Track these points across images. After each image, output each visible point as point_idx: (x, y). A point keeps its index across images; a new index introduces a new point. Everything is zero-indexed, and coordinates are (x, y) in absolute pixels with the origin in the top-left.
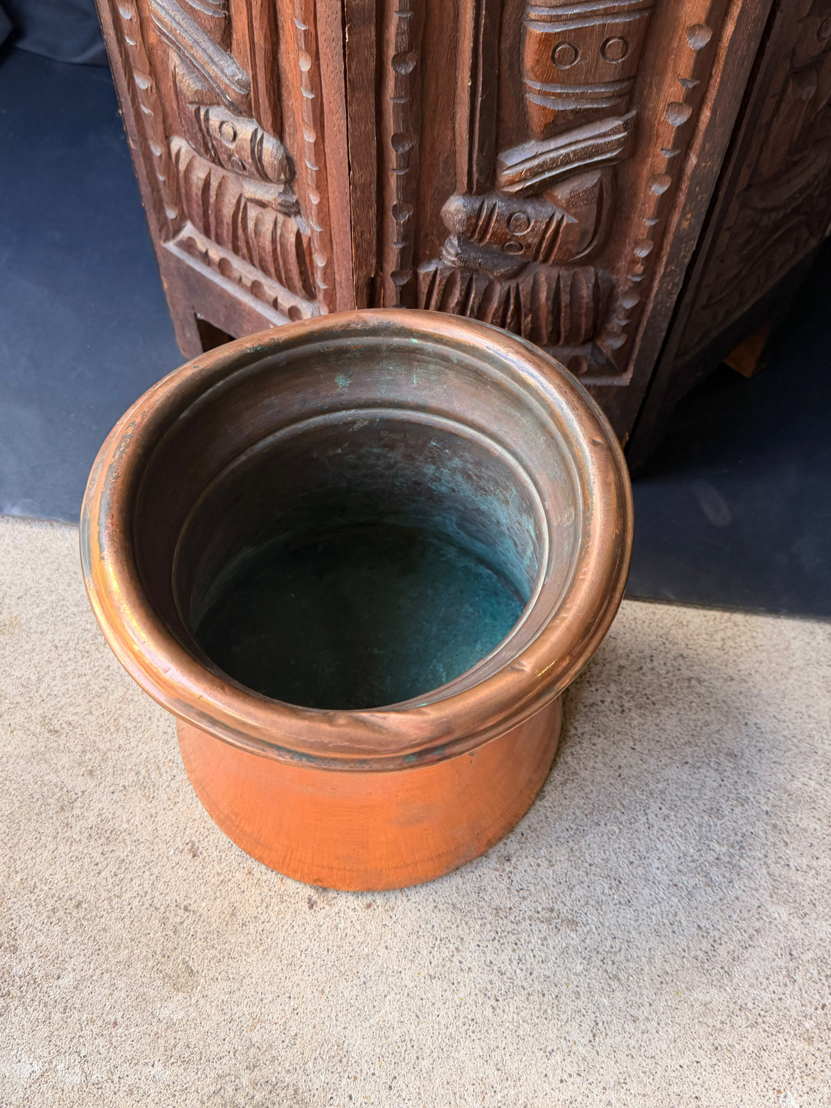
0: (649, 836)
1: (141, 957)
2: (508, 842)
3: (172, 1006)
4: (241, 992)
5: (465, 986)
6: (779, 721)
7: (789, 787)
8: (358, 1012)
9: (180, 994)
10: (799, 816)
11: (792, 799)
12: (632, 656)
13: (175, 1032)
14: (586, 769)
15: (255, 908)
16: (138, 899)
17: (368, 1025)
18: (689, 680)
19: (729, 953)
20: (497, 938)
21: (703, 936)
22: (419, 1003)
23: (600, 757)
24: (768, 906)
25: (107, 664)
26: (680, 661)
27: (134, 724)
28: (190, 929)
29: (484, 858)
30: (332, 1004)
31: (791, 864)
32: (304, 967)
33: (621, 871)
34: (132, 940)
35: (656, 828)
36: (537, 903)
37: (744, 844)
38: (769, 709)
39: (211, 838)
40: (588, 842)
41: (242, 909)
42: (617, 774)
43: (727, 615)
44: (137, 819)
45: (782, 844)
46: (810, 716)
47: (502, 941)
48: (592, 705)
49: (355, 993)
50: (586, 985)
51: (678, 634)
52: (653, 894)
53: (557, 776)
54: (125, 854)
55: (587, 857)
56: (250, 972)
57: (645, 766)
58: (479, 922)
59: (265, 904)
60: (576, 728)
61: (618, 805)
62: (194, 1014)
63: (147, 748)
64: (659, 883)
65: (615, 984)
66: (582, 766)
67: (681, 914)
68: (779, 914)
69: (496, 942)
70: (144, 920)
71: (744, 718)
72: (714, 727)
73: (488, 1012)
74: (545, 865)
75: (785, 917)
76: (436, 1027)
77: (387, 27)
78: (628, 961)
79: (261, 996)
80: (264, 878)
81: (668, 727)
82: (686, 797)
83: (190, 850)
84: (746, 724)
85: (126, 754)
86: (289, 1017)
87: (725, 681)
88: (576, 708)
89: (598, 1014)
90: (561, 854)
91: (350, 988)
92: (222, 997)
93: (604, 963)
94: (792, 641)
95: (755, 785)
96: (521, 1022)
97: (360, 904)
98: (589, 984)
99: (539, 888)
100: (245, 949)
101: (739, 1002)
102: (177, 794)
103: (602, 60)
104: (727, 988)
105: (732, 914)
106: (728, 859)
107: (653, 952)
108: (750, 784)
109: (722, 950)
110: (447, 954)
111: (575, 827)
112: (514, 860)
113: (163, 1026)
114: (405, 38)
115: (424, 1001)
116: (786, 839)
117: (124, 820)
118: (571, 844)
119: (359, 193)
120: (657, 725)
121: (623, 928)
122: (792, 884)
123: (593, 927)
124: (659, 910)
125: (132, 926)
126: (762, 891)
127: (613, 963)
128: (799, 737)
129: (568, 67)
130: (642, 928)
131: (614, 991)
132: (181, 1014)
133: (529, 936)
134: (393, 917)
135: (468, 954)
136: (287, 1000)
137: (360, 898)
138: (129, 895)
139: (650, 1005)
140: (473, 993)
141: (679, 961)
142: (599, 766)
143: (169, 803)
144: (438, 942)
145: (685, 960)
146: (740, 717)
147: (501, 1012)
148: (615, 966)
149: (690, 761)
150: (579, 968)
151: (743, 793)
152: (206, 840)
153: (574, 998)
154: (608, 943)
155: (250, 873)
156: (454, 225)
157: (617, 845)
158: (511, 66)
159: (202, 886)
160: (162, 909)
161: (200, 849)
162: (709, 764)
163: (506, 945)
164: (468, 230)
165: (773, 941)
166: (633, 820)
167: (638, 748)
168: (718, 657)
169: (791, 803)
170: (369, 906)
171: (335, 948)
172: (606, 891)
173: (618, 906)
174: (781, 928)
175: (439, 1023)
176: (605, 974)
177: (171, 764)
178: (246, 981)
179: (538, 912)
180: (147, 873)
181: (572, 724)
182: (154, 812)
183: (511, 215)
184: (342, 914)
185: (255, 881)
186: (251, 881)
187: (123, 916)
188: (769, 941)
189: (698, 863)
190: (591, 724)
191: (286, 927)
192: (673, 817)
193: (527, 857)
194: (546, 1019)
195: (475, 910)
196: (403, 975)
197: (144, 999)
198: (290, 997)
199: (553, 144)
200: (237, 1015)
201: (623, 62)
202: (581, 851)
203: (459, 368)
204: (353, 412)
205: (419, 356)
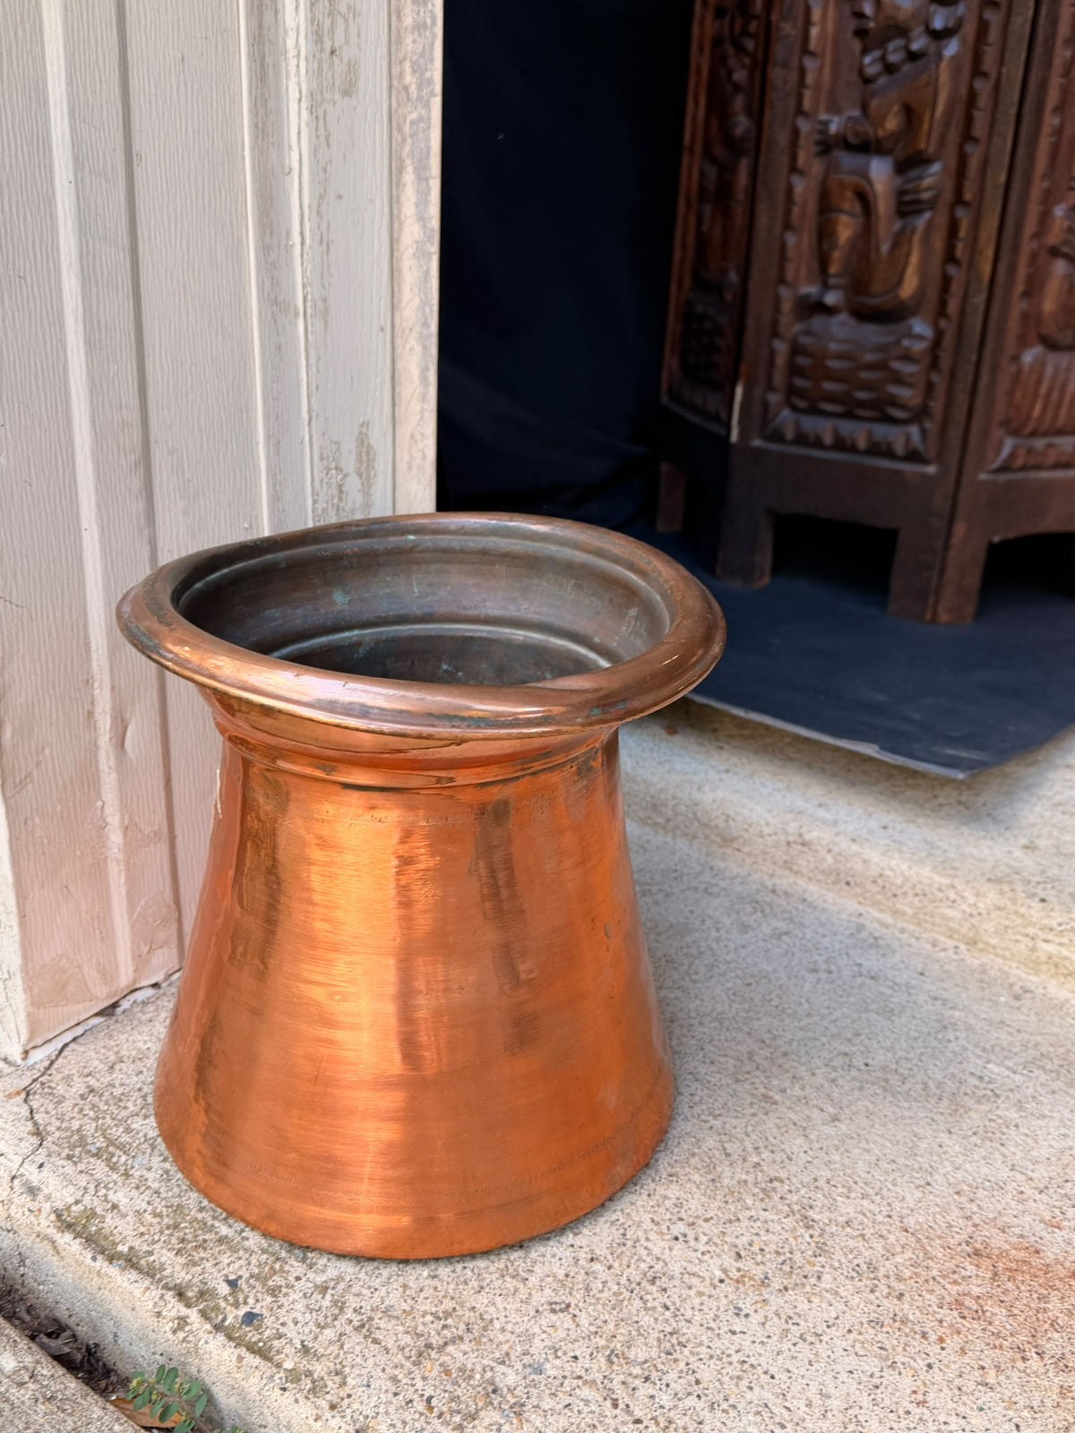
203: (462, 556)
204: (356, 632)
205: (416, 555)
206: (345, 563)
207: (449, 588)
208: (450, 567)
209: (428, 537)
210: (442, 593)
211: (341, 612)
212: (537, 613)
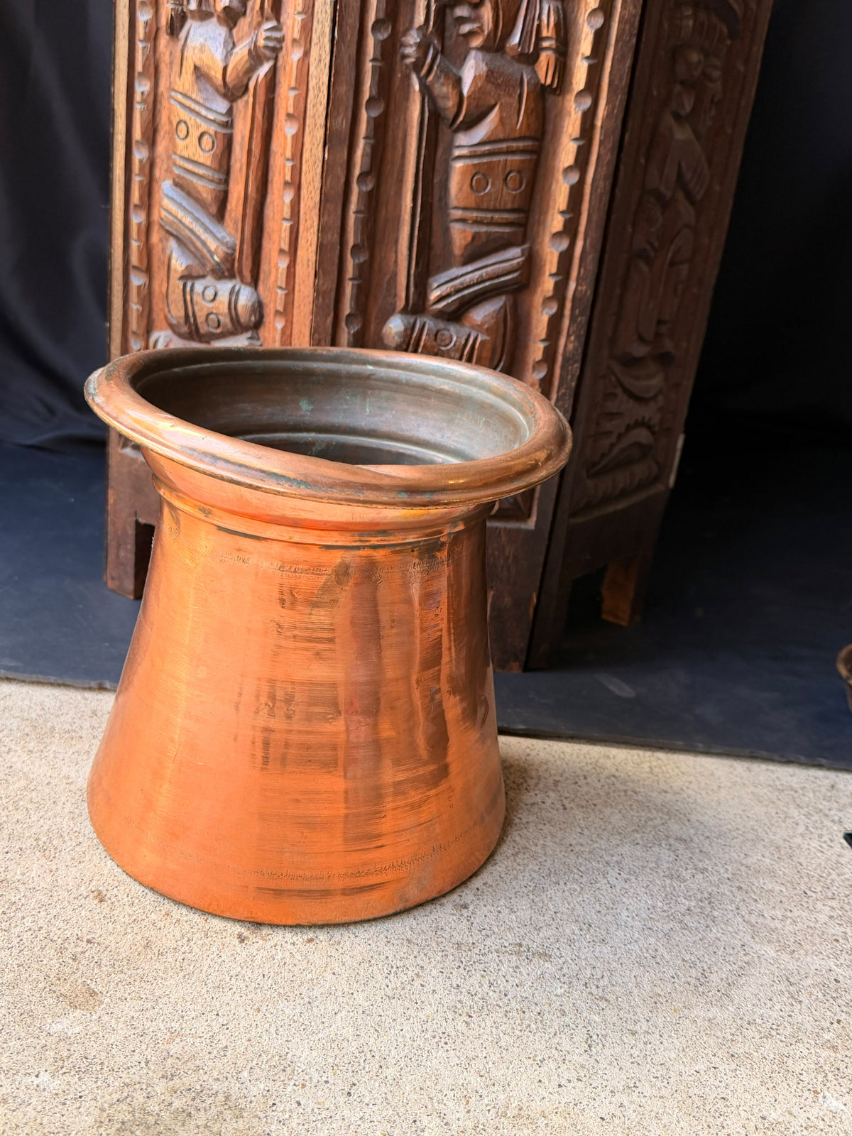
0: (612, 893)
1: (30, 979)
2: (463, 894)
3: (66, 1022)
4: (156, 1010)
5: (430, 1005)
6: (720, 819)
7: (744, 862)
8: (304, 1027)
9: (78, 1011)
10: (762, 881)
11: (750, 870)
12: (565, 775)
13: (70, 1044)
14: (537, 845)
15: (174, 941)
16: (29, 933)
17: (317, 1038)
18: (626, 791)
19: (722, 979)
20: (462, 966)
21: (690, 967)
22: (378, 1019)
23: (549, 838)
24: (753, 945)
25: (9, 764)
26: (614, 779)
27: (36, 805)
28: (93, 957)
29: (438, 906)
30: (270, 1020)
31: (765, 915)
32: (234, 990)
33: (589, 918)
34: (19, 966)
35: (618, 888)
36: (503, 940)
37: (713, 900)
38: (708, 812)
39: (122, 888)
40: (549, 896)
41: (159, 942)
42: (569, 850)
43: (648, 754)
44: (34, 872)
45: (752, 901)
46: (748, 817)
47: (467, 969)
48: (533, 804)
49: (298, 1011)
50: (571, 1005)
51: (609, 763)
52: (628, 935)
53: (507, 849)
54: (18, 897)
55: (551, 907)
56: (167, 993)
57: (596, 845)
58: (440, 954)
59: (186, 939)
60: (520, 819)
61: (575, 871)
62: (95, 1029)
63: (49, 823)
64: (632, 927)
65: (603, 1004)
66: (531, 842)
67: (662, 950)
68: (765, 951)
69: (461, 969)
70: (36, 949)
71: (685, 816)
72: (658, 822)
73: (462, 1027)
74: (507, 912)
75: (772, 953)
76: (400, 1039)
77: (355, 152)
78: (613, 985)
79: (181, 1014)
80: (185, 918)
81: (613, 820)
82: (643, 867)
83: (95, 897)
84: (689, 820)
85: (24, 826)
86: (217, 1031)
87: (660, 793)
88: (518, 805)
89: (590, 1028)
90: (523, 905)
91: (292, 1007)
92: (132, 1014)
93: (587, 987)
94: (715, 771)
95: (710, 860)
96: (501, 1035)
97: (301, 940)
98: (574, 1004)
99: (503, 928)
100: (161, 974)
101: (746, 1018)
102: (83, 855)
103: (505, 190)
104: (729, 1008)
105: (716, 950)
106: (699, 910)
107: (639, 979)
108: (705, 860)
109: (714, 977)
110: (406, 979)
111: (533, 885)
112: (471, 908)
113: (54, 1039)
114: (368, 160)
115: (384, 1018)
116: (754, 897)
117: (18, 872)
118: (531, 897)
119: (321, 300)
120: (602, 819)
121: (602, 960)
122: (771, 929)
123: (569, 959)
124: (637, 947)
125: (20, 954)
126: (741, 934)
127: (598, 987)
128: (743, 830)
129: (482, 194)
130: (623, 960)
131: (603, 1009)
132: (77, 1029)
133: (498, 965)
134: (340, 950)
135: (431, 980)
136: (214, 1017)
137: (300, 935)
138: (18, 929)
139: (648, 1021)
140: (441, 1010)
141: (670, 985)
142: (551, 844)
143: (73, 861)
144: (395, 969)
145: (676, 985)
146: (681, 816)
147: (476, 1027)
148: (600, 990)
149: (641, 842)
150: (560, 991)
151: (700, 865)
152: (115, 889)
153: (559, 1015)
154: (589, 972)
155: (168, 915)
156: (394, 337)
157: (581, 899)
158: (440, 200)
159: (110, 924)
160: (60, 941)
161: (108, 896)
162: (660, 845)
163: (473, 972)
164: (404, 341)
165: (767, 971)
166: (593, 881)
167: (586, 832)
168: (649, 778)
169: (750, 872)
170: (310, 941)
171: (272, 974)
172: (577, 932)
173: (592, 943)
174: (772, 962)
175: (404, 1036)
176: (590, 996)
177: (76, 834)
178: (163, 1000)
179: (505, 947)
180: (43, 913)
181: (515, 816)
182: (54, 868)
183: (437, 332)
184: (279, 947)
185: (174, 921)
186: (169, 921)
187: (10, 946)
188: (762, 971)
189: (670, 913)
190: (535, 816)
191: (212, 956)
192: (634, 880)
193: (485, 906)
194: (530, 1032)
195: (434, 945)
196: (355, 996)
197: (30, 1016)
198: (218, 1015)
199: (469, 268)
200: (151, 1029)
201: (521, 193)
202: (543, 902)
203: (407, 388)
204: (313, 434)
205: (373, 382)
206: (314, 378)
207: (394, 412)
208: (397, 395)
209: (382, 369)
210: (388, 415)
211: (303, 416)
212: (456, 442)
